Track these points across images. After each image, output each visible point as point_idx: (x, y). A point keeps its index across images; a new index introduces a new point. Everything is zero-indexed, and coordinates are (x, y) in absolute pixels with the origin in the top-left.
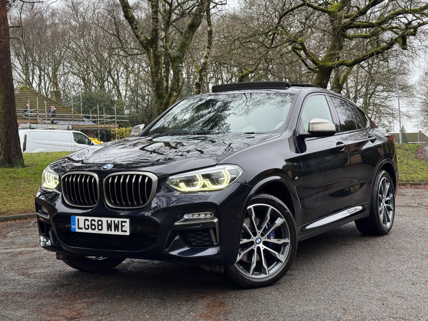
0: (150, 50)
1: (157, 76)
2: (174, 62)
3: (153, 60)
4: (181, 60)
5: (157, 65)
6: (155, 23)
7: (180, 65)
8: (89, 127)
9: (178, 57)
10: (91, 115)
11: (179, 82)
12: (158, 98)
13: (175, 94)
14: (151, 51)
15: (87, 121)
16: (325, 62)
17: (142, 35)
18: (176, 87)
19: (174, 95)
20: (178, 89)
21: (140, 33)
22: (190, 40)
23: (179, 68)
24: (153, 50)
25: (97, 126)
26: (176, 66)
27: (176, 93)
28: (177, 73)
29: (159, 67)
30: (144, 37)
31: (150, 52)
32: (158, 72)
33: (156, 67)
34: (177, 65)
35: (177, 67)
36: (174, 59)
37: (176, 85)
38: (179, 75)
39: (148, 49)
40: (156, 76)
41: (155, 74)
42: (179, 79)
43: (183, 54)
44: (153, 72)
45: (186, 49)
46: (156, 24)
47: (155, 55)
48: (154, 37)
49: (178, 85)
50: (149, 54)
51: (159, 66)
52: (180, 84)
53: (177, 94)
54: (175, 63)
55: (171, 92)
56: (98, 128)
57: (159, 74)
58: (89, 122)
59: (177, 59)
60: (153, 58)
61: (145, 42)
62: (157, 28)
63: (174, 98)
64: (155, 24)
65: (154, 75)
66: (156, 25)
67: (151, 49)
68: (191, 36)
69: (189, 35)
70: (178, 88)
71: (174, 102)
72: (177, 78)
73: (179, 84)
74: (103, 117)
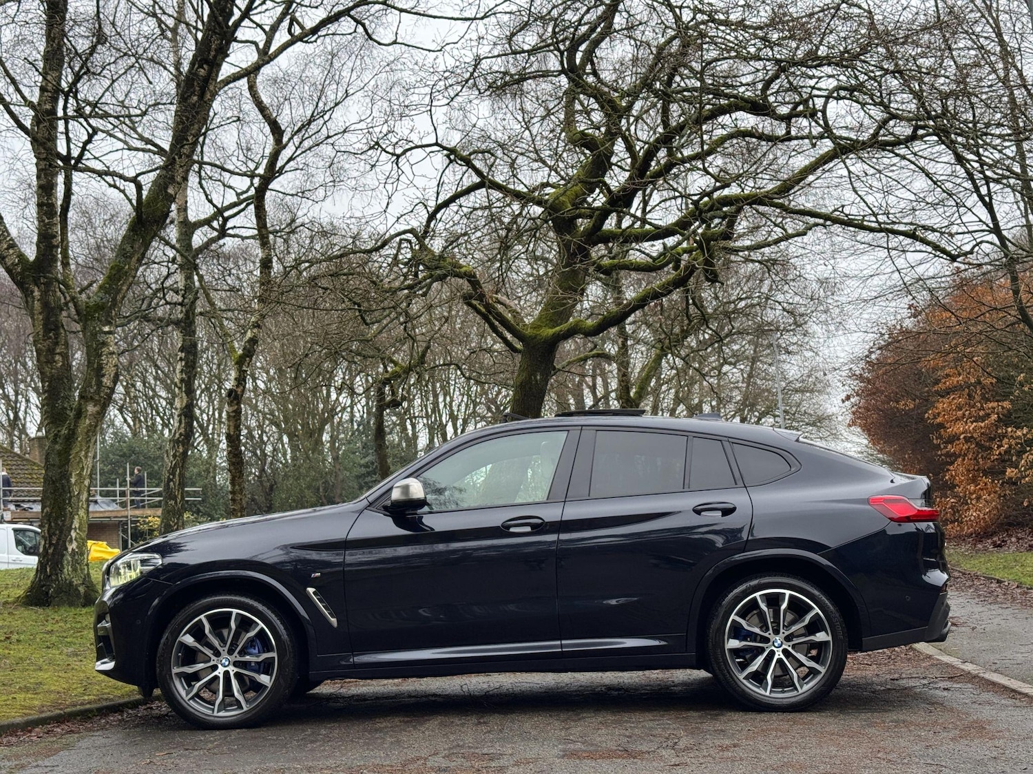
0: (32, 292)
1: (51, 361)
2: (87, 320)
3: (41, 317)
4: (108, 315)
5: (51, 330)
6: (45, 218)
7: (106, 329)
8: (106, 515)
9: (100, 307)
10: (118, 489)
11: (103, 376)
12: (52, 423)
13: (91, 409)
14: (37, 293)
15: (103, 502)
16: (539, 327)
17: (11, 251)
18: (92, 391)
19: (87, 411)
20: (99, 394)
21: (5, 246)
22: (134, 259)
23: (101, 338)
24: (40, 290)
25: (125, 513)
26: (91, 332)
27: (95, 406)
28: (95, 350)
29: (56, 338)
30: (18, 256)
31: (33, 298)
32: (54, 349)
33: (50, 338)
34: (95, 328)
35: (94, 335)
36: (88, 312)
37: (93, 383)
38: (101, 355)
39: (27, 289)
40: (48, 362)
41: (45, 356)
42: (100, 368)
43: (114, 299)
44: (41, 350)
45: (122, 285)
46: (47, 221)
47: (45, 305)
48: (43, 255)
49: (99, 384)
50: (30, 303)
51: (57, 335)
52: (106, 381)
53: (97, 408)
54: (89, 323)
55: (80, 404)
56: (127, 517)
57: (57, 357)
58: (108, 506)
59: (95, 311)
60: (40, 313)
61: (19, 270)
62: (50, 231)
63: (88, 422)
64: (43, 221)
65: (43, 359)
66: (49, 223)
67: (36, 289)
68: (139, 248)
69: (132, 247)
70: (98, 392)
71: (88, 431)
72: (95, 366)
73: (101, 382)
74: (143, 492)
